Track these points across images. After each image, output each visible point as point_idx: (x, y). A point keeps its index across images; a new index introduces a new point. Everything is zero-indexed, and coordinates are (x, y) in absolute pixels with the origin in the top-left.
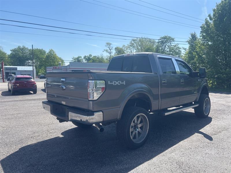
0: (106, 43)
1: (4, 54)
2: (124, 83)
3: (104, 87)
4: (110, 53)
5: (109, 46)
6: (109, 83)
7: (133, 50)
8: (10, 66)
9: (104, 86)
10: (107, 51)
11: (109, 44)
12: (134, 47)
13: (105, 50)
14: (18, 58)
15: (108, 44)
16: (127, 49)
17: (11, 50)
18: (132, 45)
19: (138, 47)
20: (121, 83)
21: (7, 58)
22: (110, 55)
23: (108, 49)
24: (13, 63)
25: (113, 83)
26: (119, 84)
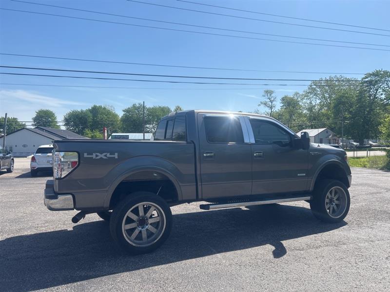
0: (264, 91)
1: (115, 116)
2: (116, 156)
3: (77, 162)
4: (271, 108)
5: (269, 95)
6: (86, 155)
7: (316, 101)
8: (123, 133)
9: (77, 160)
10: (265, 104)
11: (269, 93)
12: (315, 94)
13: (262, 103)
14: (132, 121)
15: (267, 92)
16: (302, 99)
17: (123, 111)
18: (312, 91)
19: (323, 95)
20: (108, 155)
21: (118, 122)
22: (270, 111)
23: (268, 100)
24: (125, 128)
25: (94, 156)
26: (105, 158)
